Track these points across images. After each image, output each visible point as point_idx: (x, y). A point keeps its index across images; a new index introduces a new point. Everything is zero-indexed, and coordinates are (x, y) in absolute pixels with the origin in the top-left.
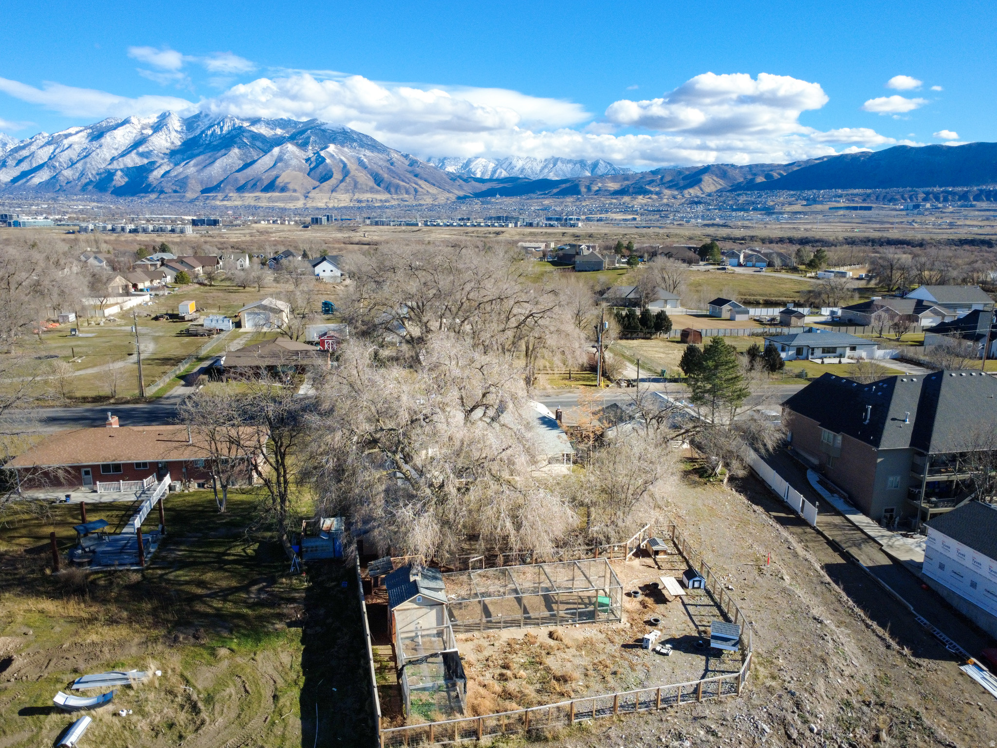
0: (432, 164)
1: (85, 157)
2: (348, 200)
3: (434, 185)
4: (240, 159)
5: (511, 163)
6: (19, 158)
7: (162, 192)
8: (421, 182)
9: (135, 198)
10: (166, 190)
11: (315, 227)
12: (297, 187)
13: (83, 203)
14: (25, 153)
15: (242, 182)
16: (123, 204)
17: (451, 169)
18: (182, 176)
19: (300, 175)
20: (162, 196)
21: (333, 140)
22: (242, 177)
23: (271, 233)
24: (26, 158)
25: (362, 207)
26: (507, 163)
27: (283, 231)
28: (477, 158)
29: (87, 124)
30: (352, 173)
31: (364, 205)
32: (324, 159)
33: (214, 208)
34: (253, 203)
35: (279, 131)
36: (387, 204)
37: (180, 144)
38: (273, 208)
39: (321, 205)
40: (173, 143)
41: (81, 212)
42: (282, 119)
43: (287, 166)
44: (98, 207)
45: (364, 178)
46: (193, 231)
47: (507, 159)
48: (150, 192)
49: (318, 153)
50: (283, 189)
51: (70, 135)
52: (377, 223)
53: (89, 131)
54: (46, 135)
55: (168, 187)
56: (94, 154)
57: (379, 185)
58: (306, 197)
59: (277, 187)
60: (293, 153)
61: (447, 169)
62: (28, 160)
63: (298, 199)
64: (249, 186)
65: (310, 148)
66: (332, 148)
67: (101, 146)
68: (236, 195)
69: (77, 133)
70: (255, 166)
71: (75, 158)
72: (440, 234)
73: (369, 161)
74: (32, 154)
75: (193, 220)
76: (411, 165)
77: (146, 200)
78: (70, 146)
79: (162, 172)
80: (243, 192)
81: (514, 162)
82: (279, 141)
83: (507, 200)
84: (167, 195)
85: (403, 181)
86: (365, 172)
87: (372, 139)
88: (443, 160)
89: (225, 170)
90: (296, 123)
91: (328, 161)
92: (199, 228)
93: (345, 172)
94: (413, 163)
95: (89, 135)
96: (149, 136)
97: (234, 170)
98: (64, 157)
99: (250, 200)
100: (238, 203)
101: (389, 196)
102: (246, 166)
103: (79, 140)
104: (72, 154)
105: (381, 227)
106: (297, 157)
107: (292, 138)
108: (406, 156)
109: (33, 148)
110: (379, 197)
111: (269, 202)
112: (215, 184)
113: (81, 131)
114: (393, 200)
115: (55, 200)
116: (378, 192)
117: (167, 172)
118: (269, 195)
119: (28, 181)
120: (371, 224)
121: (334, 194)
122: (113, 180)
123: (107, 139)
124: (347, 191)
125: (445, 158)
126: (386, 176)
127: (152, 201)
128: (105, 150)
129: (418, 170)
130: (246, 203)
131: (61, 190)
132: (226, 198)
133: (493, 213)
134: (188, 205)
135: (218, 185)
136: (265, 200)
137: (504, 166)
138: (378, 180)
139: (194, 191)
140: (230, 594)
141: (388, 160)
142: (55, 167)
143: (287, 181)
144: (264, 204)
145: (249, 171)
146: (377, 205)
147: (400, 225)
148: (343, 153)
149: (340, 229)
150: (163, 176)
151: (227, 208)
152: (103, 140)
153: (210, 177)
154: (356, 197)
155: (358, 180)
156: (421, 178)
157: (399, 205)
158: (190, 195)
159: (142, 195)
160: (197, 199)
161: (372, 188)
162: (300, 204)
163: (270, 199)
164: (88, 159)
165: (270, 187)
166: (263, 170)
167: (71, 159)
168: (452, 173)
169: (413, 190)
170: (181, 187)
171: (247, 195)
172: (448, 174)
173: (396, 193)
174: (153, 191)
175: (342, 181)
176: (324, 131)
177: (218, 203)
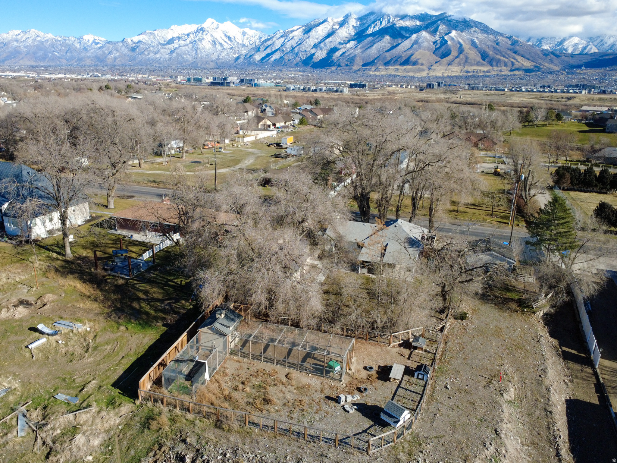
0: (530, 43)
1: (300, 44)
2: (459, 71)
3: (529, 59)
4: (389, 43)
5: (602, 41)
6: (267, 46)
7: (339, 66)
8: (518, 57)
9: (323, 70)
10: (342, 64)
11: (428, 90)
12: (424, 62)
13: (295, 73)
14: (269, 43)
15: (389, 59)
16: (315, 74)
17: (546, 47)
18: (352, 55)
19: (428, 53)
20: (339, 68)
21: (455, 27)
22: (388, 56)
23: (397, 94)
24: (270, 45)
25: (469, 76)
26: (599, 40)
27: (405, 92)
28: (571, 37)
29: (303, 24)
30: (466, 51)
31: (470, 74)
32: (446, 41)
33: (369, 76)
34: (393, 73)
35: (418, 23)
36: (488, 74)
37: (354, 34)
38: (406, 77)
39: (439, 74)
40: (350, 34)
41: (292, 78)
42: (421, 14)
43: (420, 46)
44: (302, 75)
45: (474, 55)
46: (349, 91)
47: (599, 37)
48: (332, 66)
49: (443, 37)
50: (415, 64)
51: (294, 31)
52: (473, 89)
53: (304, 28)
54: (281, 31)
55: (343, 62)
56: (304, 42)
57: (484, 60)
58: (430, 69)
59: (411, 62)
60: (425, 38)
61: (542, 47)
62: (270, 47)
63: (423, 70)
64: (393, 62)
65: (438, 34)
66: (454, 33)
67: (309, 37)
68: (383, 67)
69: (298, 29)
70: (399, 48)
71: (294, 45)
72: (520, 97)
73: (480, 42)
74: (273, 43)
75: (351, 84)
76: (512, 44)
77: (329, 71)
78: (293, 38)
79: (341, 53)
80: (388, 66)
81: (606, 39)
82: (417, 30)
83: (591, 71)
84: (342, 68)
85: (504, 56)
86: (475, 50)
87: (485, 25)
88: (540, 41)
89: (379, 51)
90: (431, 16)
91: (449, 43)
92: (354, 89)
93: (461, 50)
94: (515, 43)
95: (304, 30)
96: (337, 30)
97: (385, 50)
98: (288, 45)
99: (392, 71)
100: (384, 73)
101: (491, 68)
102: (393, 47)
103: (298, 34)
104: (293, 43)
105: (475, 91)
106: (427, 41)
107: (426, 28)
108: (510, 38)
109: (274, 39)
110: (482, 69)
111: (404, 72)
112: (371, 60)
113: (300, 28)
114: (493, 71)
115: (281, 70)
116: (482, 65)
117: (344, 53)
118: (404, 67)
119: (268, 60)
120: (469, 89)
121: (450, 67)
122: (313, 58)
123: (313, 33)
124: (459, 64)
125: (543, 38)
126: (491, 53)
127: (332, 72)
128: (311, 39)
129: (517, 48)
130: (389, 73)
131: (285, 65)
132: (377, 70)
133: (574, 82)
134: (353, 74)
135: (373, 61)
136: (402, 71)
137: (595, 43)
138: (484, 56)
139: (358, 65)
140: (153, 302)
141: (495, 41)
142: (283, 51)
143: (418, 57)
144: (400, 74)
145: (394, 51)
146: (480, 74)
147: (491, 90)
148: (461, 36)
149: (445, 92)
150: (341, 55)
151: (376, 76)
152: (311, 33)
153: (369, 56)
154: (465, 69)
155: (469, 56)
156: (519, 55)
157: (497, 75)
158: (355, 68)
159: (328, 67)
160: (359, 70)
161: (479, 62)
162: (424, 74)
163: (405, 70)
164: (301, 46)
165: (407, 62)
166: (403, 50)
167: (292, 46)
168: (547, 50)
169: (510, 63)
170: (350, 63)
171: (390, 67)
172: (543, 50)
173: (497, 65)
174: (334, 65)
175: (457, 57)
176: (450, 21)
177: (371, 73)
